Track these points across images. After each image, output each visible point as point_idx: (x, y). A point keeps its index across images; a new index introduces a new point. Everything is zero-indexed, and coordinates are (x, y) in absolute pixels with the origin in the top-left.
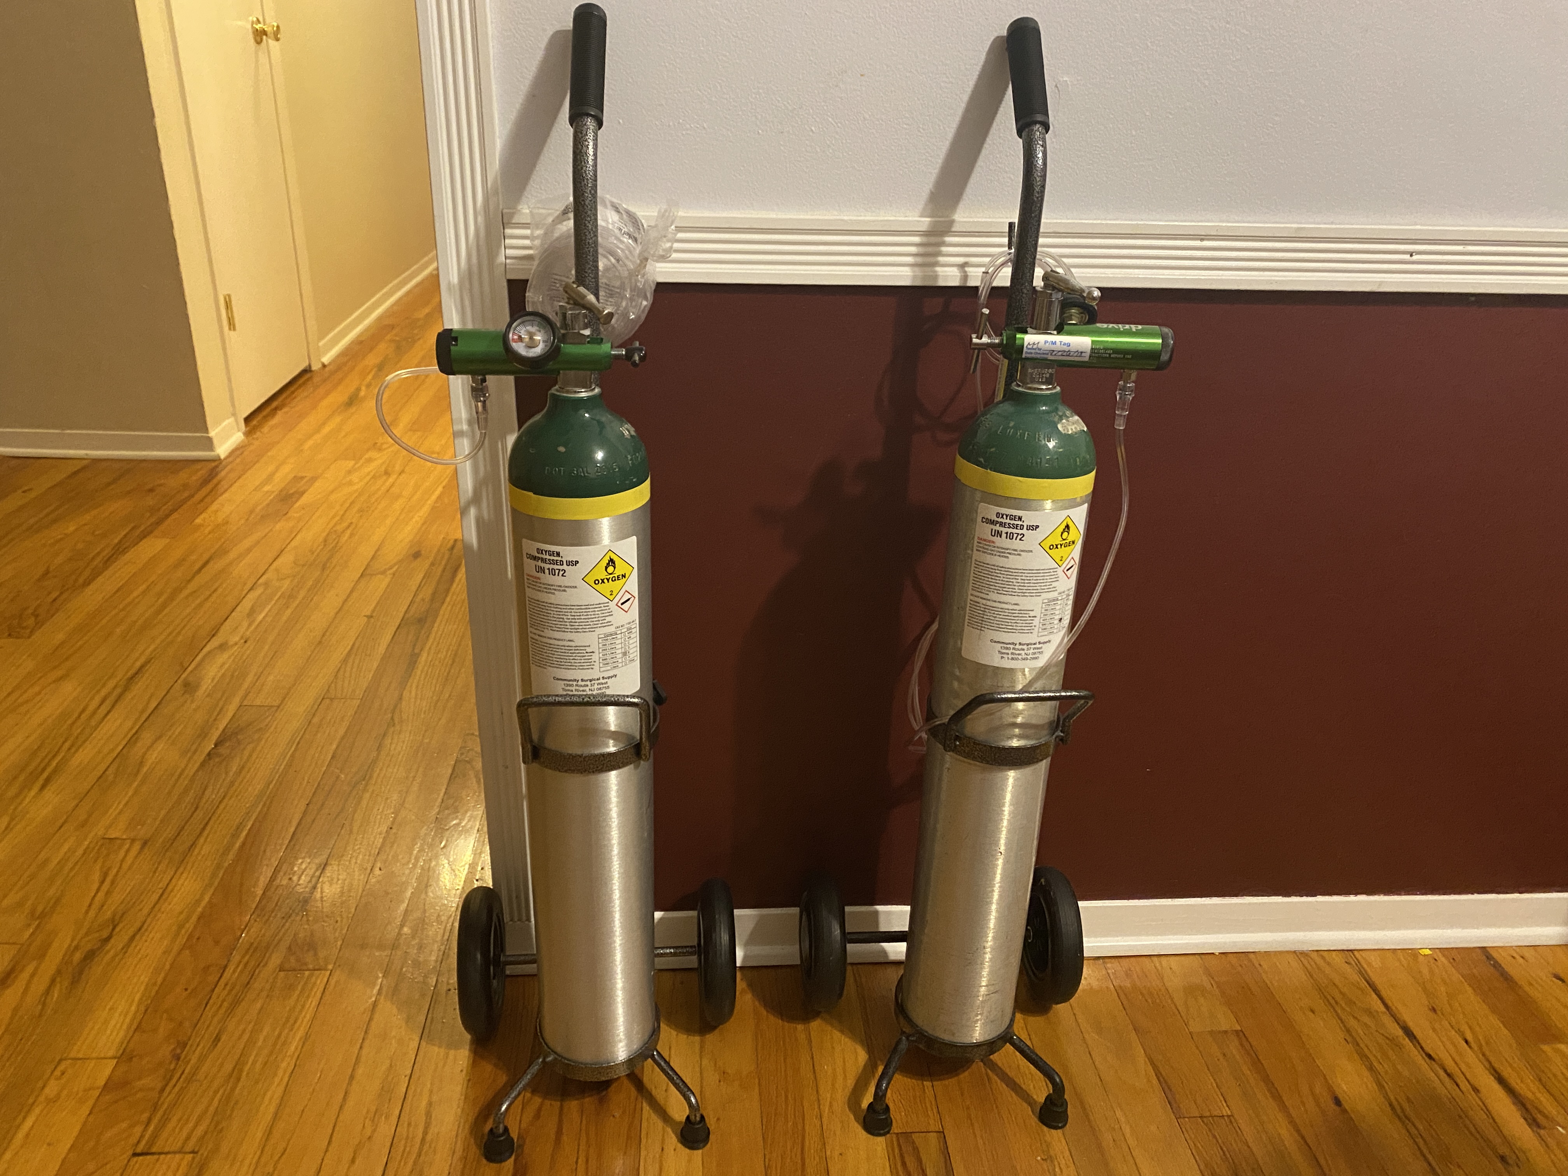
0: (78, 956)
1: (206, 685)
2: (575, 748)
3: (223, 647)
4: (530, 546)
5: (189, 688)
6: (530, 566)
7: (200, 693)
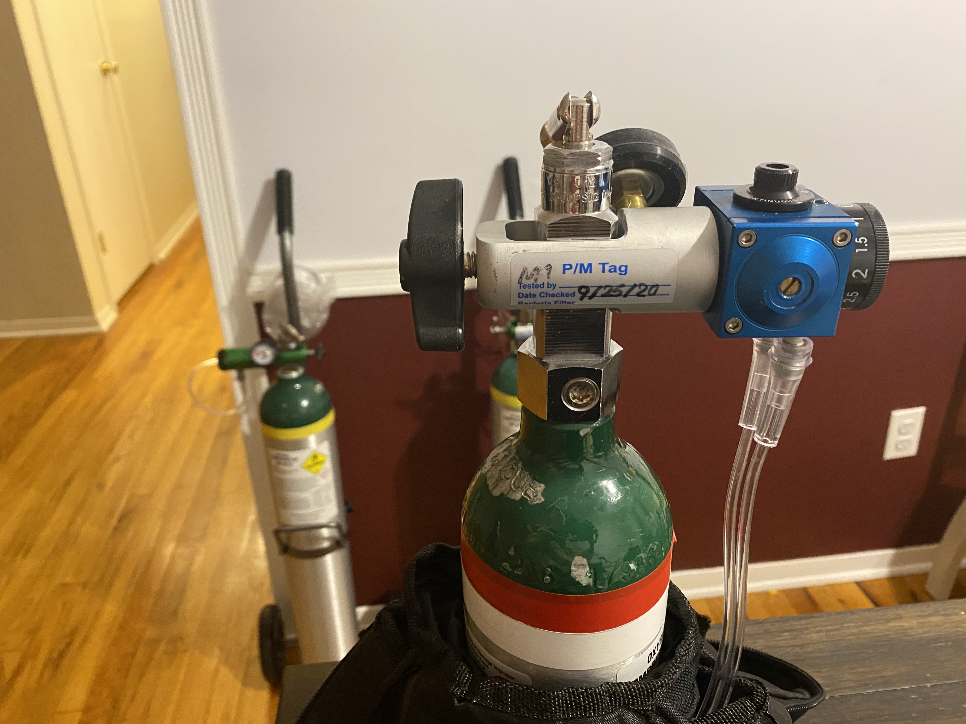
0: (55, 654)
1: (109, 484)
2: (306, 547)
3: (117, 459)
4: (274, 452)
5: (100, 486)
6: (274, 462)
7: (107, 489)
